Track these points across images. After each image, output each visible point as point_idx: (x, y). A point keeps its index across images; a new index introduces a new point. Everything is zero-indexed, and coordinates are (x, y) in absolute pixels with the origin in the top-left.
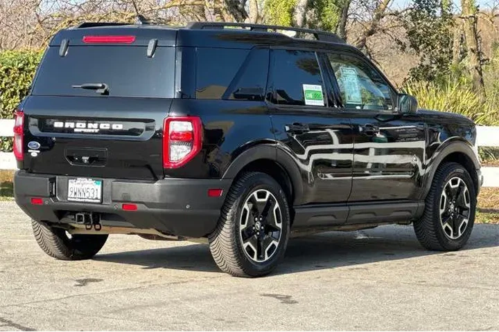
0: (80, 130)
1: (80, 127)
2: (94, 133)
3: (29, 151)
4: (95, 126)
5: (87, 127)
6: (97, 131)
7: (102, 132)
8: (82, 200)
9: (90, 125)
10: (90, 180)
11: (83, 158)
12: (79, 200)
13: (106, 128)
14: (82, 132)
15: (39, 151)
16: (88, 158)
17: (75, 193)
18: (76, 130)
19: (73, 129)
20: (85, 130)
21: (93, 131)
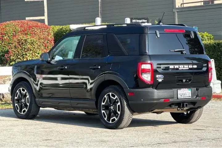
0: (181, 69)
1: (181, 67)
2: (187, 70)
3: (157, 79)
4: (187, 66)
5: (184, 68)
6: (188, 69)
7: (190, 69)
8: (184, 98)
9: (185, 66)
10: (187, 89)
11: (183, 80)
12: (183, 98)
13: (191, 67)
14: (182, 70)
15: (163, 79)
16: (185, 80)
17: (181, 95)
18: (179, 69)
19: (178, 68)
20: (183, 69)
21: (186, 69)
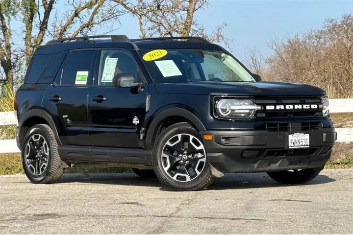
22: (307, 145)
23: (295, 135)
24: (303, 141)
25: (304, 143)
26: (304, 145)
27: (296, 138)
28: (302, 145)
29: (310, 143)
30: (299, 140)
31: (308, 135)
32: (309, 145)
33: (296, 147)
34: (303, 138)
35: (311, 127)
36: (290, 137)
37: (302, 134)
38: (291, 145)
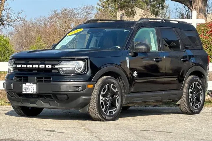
22: (35, 92)
23: (27, 84)
24: (33, 89)
25: (33, 91)
26: (33, 92)
27: (28, 87)
28: (31, 92)
29: (37, 91)
30: (30, 88)
31: (36, 85)
32: (37, 92)
33: (27, 93)
34: (32, 87)
35: (44, 80)
36: (24, 85)
37: (32, 84)
38: (24, 91)
